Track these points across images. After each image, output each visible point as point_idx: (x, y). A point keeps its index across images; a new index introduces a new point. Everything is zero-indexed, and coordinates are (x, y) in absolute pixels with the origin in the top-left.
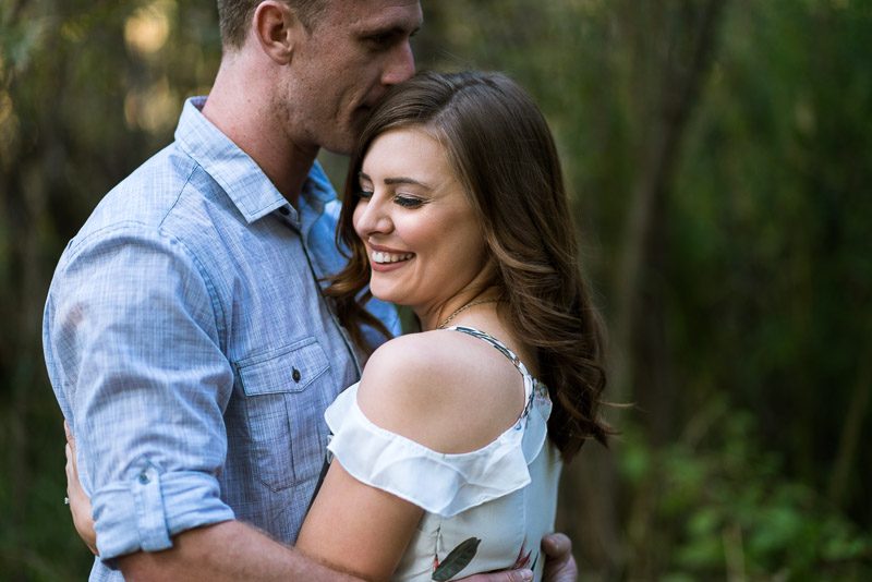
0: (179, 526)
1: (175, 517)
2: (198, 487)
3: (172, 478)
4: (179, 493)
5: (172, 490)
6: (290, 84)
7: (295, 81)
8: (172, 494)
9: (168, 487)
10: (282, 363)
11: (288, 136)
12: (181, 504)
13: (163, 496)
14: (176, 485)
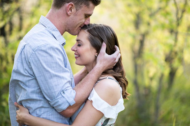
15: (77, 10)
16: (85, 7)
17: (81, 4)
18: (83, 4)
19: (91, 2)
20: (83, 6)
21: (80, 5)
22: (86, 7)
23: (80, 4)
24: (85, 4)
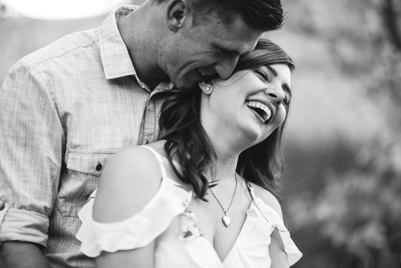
0: (5, 238)
1: (5, 232)
2: (24, 221)
3: (14, 212)
4: (13, 221)
5: (11, 219)
6: (170, 42)
7: (173, 42)
8: (9, 221)
9: (9, 216)
10: (93, 158)
11: (157, 62)
12: (11, 227)
13: (3, 220)
14: (14, 217)
15: (195, 24)
16: (218, 23)
17: (209, 12)
18: (214, 14)
19: (239, 16)
20: (214, 19)
21: (204, 14)
22: (221, 26)
23: (205, 12)
24: (220, 15)
